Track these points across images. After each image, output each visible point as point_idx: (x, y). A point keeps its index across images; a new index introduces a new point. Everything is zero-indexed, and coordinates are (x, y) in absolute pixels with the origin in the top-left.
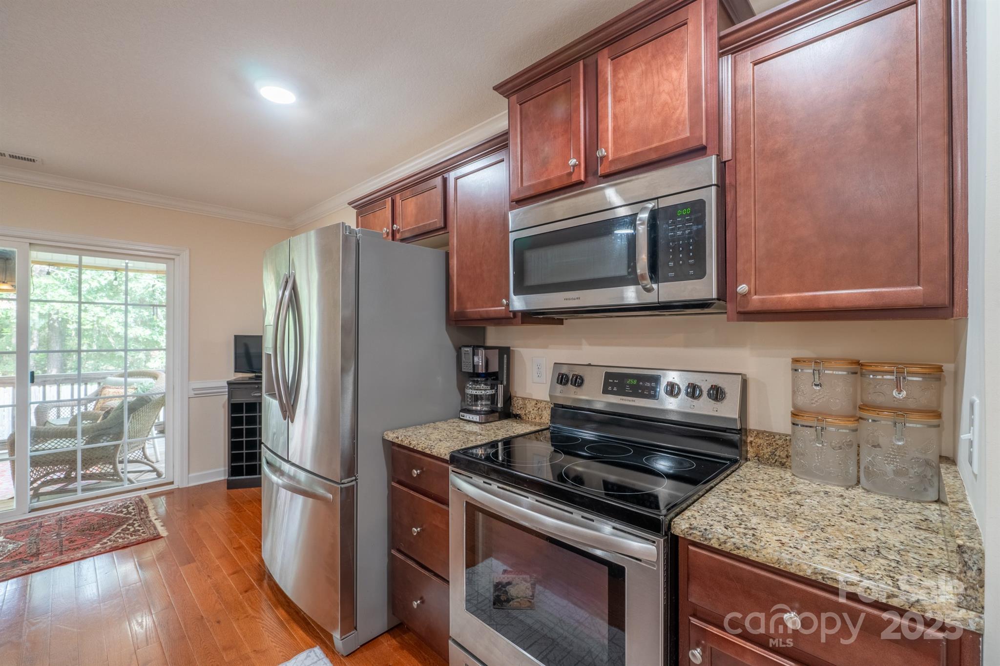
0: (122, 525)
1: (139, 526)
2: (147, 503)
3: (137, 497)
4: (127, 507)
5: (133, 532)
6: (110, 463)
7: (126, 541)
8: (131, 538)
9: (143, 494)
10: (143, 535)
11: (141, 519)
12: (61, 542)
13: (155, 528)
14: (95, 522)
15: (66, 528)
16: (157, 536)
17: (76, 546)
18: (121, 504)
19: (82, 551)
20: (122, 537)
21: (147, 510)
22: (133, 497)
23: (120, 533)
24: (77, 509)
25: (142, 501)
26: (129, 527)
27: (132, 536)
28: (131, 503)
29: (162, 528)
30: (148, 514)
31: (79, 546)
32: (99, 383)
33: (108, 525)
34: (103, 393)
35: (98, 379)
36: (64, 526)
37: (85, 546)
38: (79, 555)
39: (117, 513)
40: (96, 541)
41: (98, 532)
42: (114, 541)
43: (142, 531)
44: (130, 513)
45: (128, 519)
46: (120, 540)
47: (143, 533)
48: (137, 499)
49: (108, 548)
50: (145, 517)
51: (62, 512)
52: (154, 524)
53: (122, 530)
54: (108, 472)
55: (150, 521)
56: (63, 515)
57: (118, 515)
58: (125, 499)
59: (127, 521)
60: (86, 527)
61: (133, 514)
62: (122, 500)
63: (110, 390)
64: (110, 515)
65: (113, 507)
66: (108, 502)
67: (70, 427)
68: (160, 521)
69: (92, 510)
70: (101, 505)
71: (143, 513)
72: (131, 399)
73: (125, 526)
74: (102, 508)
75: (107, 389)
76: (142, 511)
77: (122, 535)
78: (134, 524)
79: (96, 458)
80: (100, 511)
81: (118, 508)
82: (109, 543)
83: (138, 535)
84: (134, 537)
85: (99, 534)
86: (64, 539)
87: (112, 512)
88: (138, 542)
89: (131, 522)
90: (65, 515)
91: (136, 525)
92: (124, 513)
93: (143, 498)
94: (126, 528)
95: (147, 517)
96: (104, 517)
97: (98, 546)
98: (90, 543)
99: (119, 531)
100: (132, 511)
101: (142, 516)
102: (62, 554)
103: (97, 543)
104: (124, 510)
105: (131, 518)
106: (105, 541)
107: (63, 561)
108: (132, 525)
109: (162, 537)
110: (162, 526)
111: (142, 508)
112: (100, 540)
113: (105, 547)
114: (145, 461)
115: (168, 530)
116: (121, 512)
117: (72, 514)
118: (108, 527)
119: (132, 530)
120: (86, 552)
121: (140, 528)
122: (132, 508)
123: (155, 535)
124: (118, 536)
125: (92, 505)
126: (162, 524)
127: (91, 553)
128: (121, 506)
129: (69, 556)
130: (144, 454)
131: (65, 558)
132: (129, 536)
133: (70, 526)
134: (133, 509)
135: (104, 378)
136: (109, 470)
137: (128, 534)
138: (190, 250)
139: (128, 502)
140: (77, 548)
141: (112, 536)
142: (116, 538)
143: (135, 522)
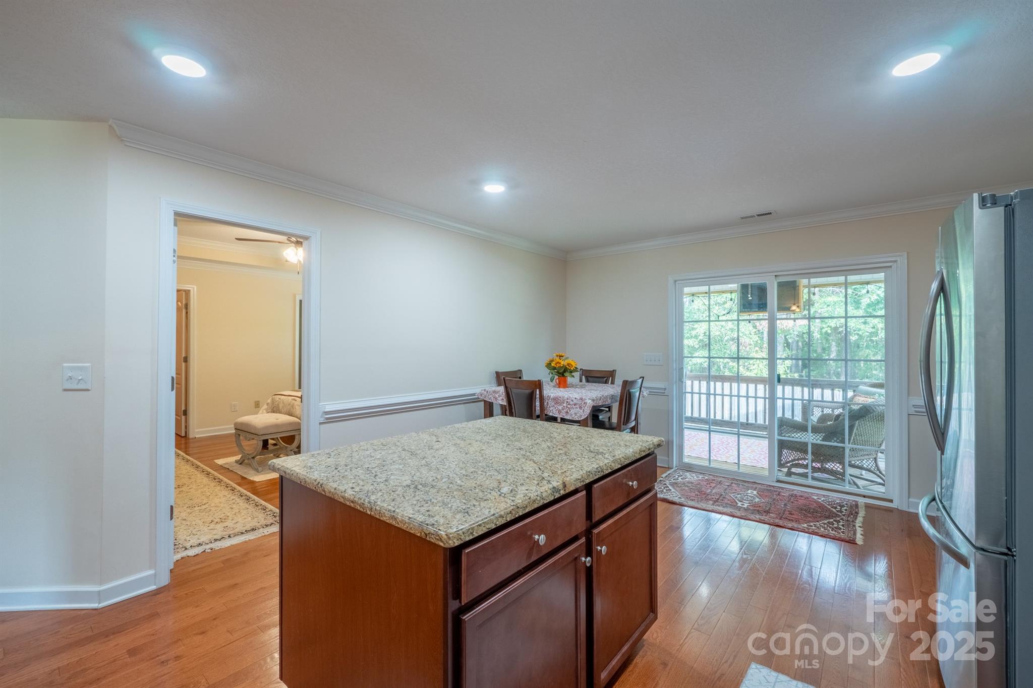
0: (830, 519)
1: (843, 525)
2: (860, 510)
3: (855, 501)
4: (842, 506)
5: (835, 528)
6: (840, 463)
7: (826, 532)
8: (831, 531)
9: (861, 501)
10: (841, 534)
11: (847, 521)
12: (785, 511)
13: (855, 534)
14: (813, 507)
15: (792, 502)
16: (853, 540)
17: (792, 518)
18: (838, 502)
19: (793, 524)
20: (825, 527)
21: (857, 516)
22: (851, 500)
23: (825, 524)
24: (806, 492)
25: (857, 506)
26: (834, 522)
27: (832, 531)
28: (847, 504)
29: (861, 537)
30: (856, 519)
31: (794, 519)
32: (854, 391)
33: (820, 513)
34: (854, 400)
35: (854, 387)
36: (792, 501)
37: (797, 521)
38: (790, 525)
39: (832, 507)
40: (806, 522)
41: (810, 515)
42: (818, 528)
43: (842, 530)
44: (841, 512)
45: (837, 516)
46: (822, 529)
47: (843, 532)
48: (854, 503)
49: (810, 531)
50: (851, 520)
51: (795, 490)
52: (856, 529)
53: (828, 522)
54: (838, 471)
55: (854, 526)
56: (795, 492)
57: (832, 509)
58: (844, 499)
59: (835, 517)
60: (805, 508)
61: (843, 513)
62: (840, 499)
63: (860, 398)
64: (826, 507)
65: (832, 501)
66: (829, 496)
67: (818, 424)
68: (862, 529)
69: (815, 498)
70: (824, 496)
71: (852, 516)
72: (855, 407)
73: (832, 520)
74: (823, 499)
75: (857, 397)
76: (852, 514)
77: (826, 526)
78: (840, 522)
79: (829, 455)
80: (820, 501)
81: (834, 504)
82: (814, 528)
83: (837, 532)
84: (834, 532)
85: (810, 517)
86: (787, 510)
87: (829, 505)
88: (834, 537)
89: (838, 519)
90: (797, 494)
91: (841, 523)
92: (837, 509)
93: (859, 504)
94: (832, 522)
95: (853, 521)
96: (821, 506)
97: (805, 525)
98: (801, 521)
99: (826, 522)
100: (845, 511)
101: (849, 519)
102: (781, 519)
103: (806, 523)
104: (838, 507)
105: (840, 516)
106: (812, 524)
107: (779, 524)
108: (838, 522)
109: (856, 544)
110: (862, 535)
111: (854, 512)
112: (809, 522)
113: (809, 529)
114: (878, 472)
115: (864, 540)
116: (836, 508)
117: (801, 494)
118: (820, 515)
119: (835, 526)
120: (796, 525)
121: (842, 528)
122: (845, 508)
123: (852, 539)
124: (822, 525)
125: (817, 494)
126: (862, 533)
127: (798, 528)
128: (837, 503)
129: (784, 523)
130: (877, 466)
131: (781, 523)
132: (831, 530)
133: (796, 502)
134: (846, 510)
135: (858, 386)
136: (839, 469)
137: (830, 527)
138: (907, 253)
139: (845, 503)
140: (792, 520)
141: (818, 523)
142: (820, 526)
143: (841, 521)
